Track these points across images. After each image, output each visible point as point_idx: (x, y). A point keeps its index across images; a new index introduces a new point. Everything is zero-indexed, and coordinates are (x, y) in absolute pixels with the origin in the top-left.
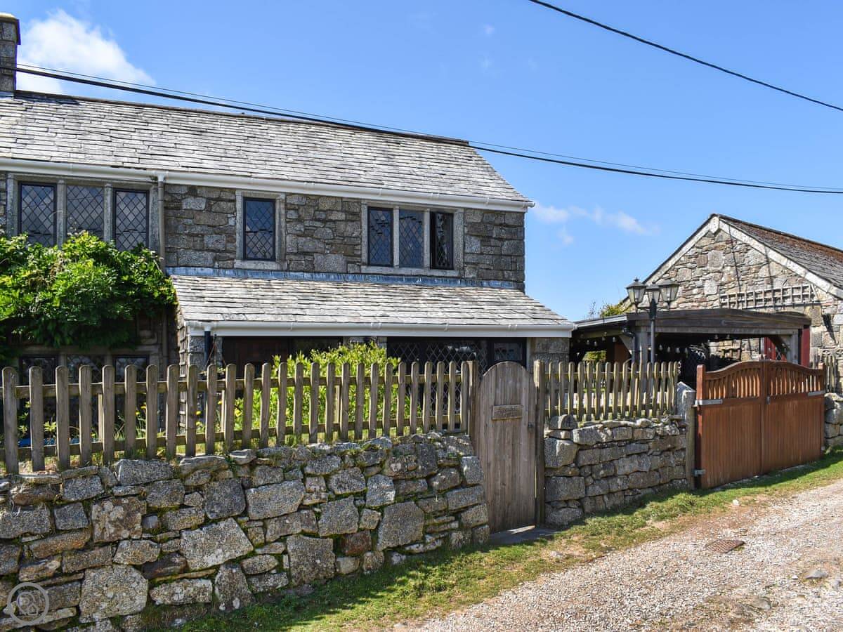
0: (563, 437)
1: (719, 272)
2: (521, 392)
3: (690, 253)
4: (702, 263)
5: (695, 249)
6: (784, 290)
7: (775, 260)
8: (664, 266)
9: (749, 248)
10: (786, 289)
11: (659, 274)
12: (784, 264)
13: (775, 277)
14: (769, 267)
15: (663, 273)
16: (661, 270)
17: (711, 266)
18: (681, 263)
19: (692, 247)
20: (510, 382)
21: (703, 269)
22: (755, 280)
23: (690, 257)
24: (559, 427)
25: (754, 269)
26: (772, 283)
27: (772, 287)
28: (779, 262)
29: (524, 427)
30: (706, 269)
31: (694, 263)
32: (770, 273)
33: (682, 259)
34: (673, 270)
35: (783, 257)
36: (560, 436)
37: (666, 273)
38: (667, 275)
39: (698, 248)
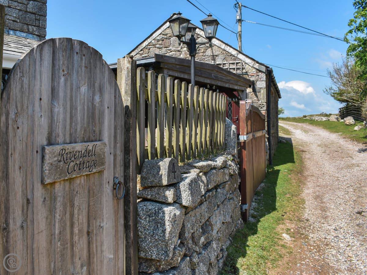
0: (170, 200)
1: (179, 51)
2: (102, 114)
3: (158, 38)
4: (167, 45)
5: (162, 35)
6: (223, 64)
7: (217, 45)
8: (140, 46)
9: (199, 36)
10: (225, 64)
11: (136, 51)
12: (223, 47)
13: (217, 56)
14: (212, 49)
15: (139, 50)
16: (138, 48)
17: (173, 47)
18: (151, 44)
19: (160, 35)
20: (84, 89)
21: (167, 48)
22: (203, 57)
23: (158, 41)
24: (165, 182)
25: (203, 50)
26: (214, 60)
27: (215, 62)
28: (219, 46)
29: (108, 189)
30: (169, 48)
31: (161, 44)
32: (213, 53)
33: (153, 42)
34: (147, 49)
35: (222, 43)
36: (166, 197)
37: (141, 50)
38: (142, 52)
39: (163, 35)
